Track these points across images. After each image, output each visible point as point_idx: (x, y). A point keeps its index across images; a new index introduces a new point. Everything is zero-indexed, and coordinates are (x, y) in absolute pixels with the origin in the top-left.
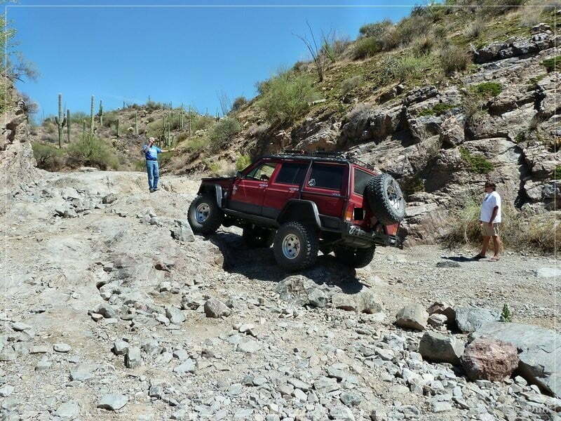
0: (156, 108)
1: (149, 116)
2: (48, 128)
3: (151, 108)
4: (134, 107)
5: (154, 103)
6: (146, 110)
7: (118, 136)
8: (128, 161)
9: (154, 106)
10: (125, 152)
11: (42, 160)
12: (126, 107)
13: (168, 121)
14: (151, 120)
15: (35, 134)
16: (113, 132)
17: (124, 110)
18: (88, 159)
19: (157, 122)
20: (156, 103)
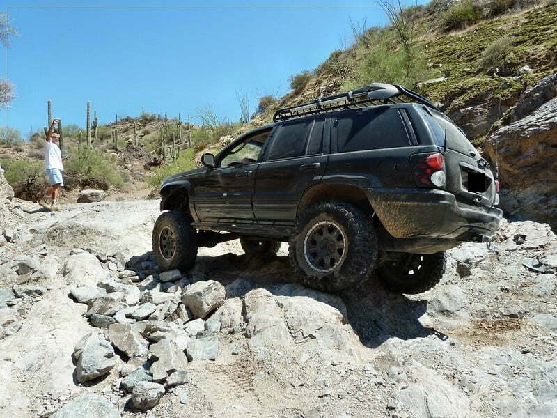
0: (150, 121)
1: (143, 129)
2: (36, 143)
3: (146, 120)
4: (127, 120)
5: (148, 115)
6: (141, 122)
7: (117, 150)
8: (131, 178)
9: (148, 118)
10: (126, 168)
11: (30, 182)
12: (119, 120)
13: (165, 133)
14: (146, 133)
15: (21, 151)
16: (110, 145)
17: (117, 123)
18: (85, 178)
19: (153, 134)
20: (151, 115)
